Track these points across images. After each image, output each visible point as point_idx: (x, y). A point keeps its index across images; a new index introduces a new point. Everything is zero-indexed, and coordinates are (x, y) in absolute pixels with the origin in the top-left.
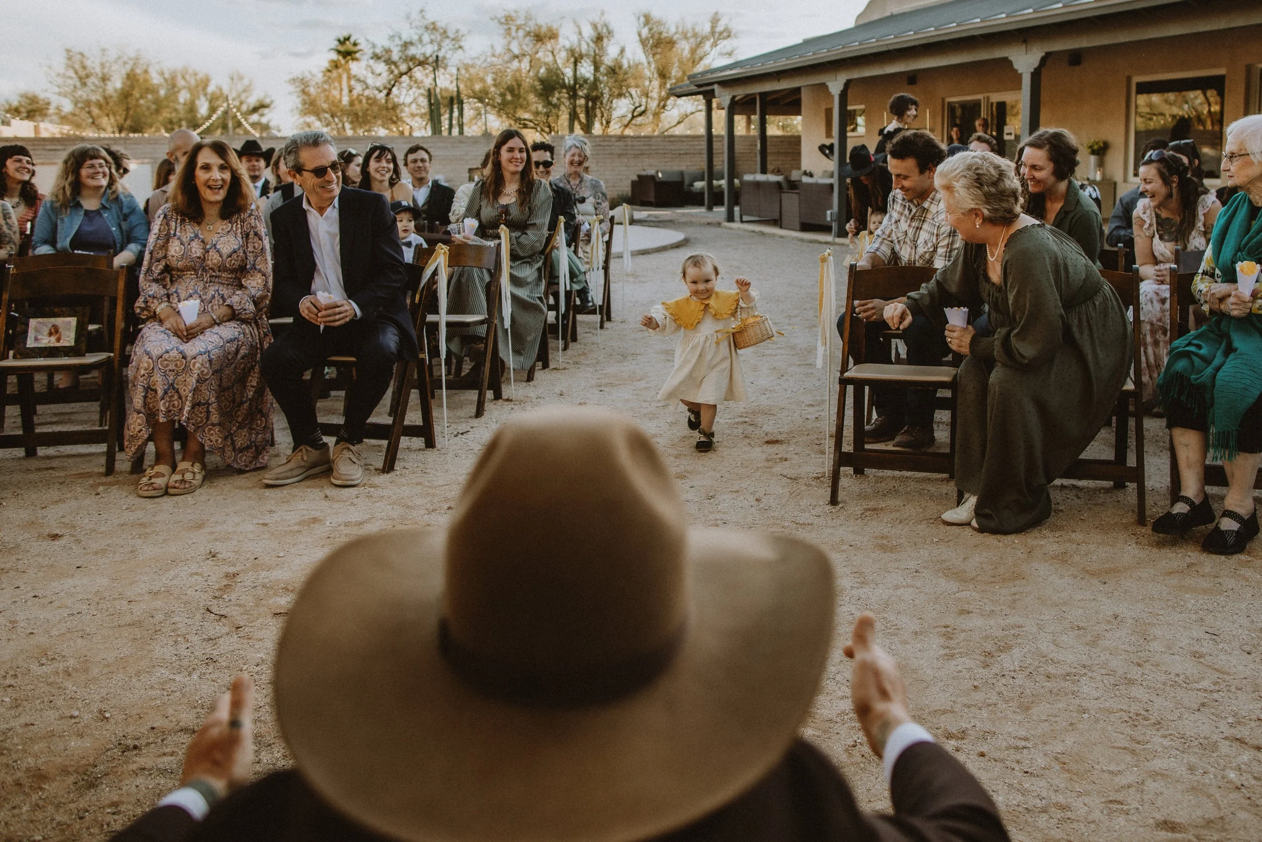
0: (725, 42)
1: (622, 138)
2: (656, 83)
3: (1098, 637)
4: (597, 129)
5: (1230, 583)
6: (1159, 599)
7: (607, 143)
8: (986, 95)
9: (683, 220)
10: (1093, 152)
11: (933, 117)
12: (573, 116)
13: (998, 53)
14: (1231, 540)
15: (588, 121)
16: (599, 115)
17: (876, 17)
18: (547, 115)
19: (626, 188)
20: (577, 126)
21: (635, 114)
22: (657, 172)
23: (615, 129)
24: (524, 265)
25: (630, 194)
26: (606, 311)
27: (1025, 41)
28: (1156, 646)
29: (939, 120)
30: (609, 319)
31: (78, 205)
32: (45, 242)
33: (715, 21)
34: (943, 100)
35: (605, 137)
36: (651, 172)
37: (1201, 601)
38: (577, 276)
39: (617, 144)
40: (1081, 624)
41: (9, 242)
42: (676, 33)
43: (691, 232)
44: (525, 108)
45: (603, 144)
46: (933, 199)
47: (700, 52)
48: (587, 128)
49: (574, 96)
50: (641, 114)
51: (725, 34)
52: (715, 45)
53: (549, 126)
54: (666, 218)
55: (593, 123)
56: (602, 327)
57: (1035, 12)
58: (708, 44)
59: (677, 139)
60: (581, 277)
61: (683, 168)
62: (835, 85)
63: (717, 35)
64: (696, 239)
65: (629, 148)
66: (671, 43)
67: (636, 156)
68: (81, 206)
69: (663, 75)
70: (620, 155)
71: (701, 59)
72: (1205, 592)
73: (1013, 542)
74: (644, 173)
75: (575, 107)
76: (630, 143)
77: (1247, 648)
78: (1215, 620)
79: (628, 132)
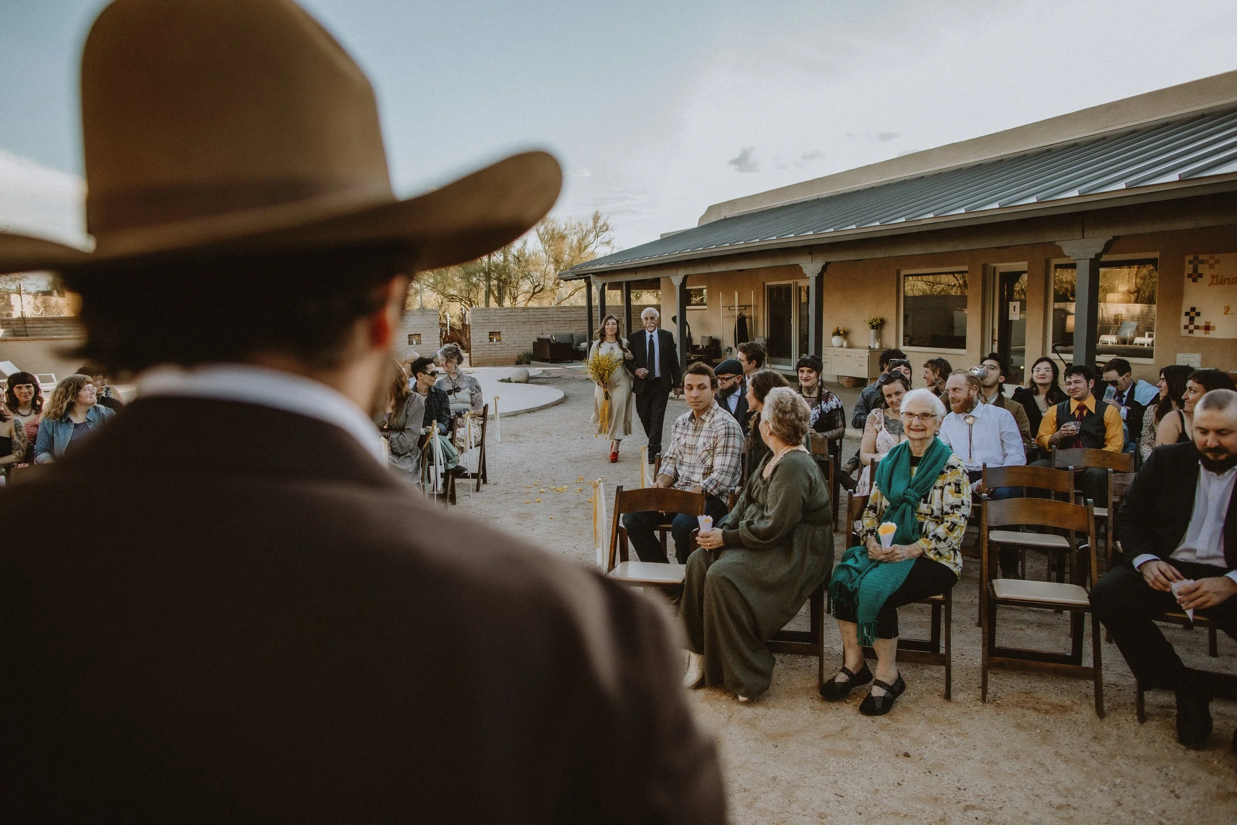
0: (605, 234)
1: (525, 309)
2: (552, 267)
3: (756, 799)
4: (507, 303)
5: (867, 745)
6: (811, 762)
7: (514, 314)
8: (795, 281)
9: (569, 376)
10: (873, 327)
11: (756, 297)
12: (489, 292)
13: (792, 261)
14: (878, 705)
15: (499, 293)
16: (508, 292)
17: (713, 220)
18: (469, 292)
19: (529, 348)
20: (492, 299)
21: (536, 291)
22: (552, 336)
23: (521, 302)
24: (406, 459)
25: (532, 352)
26: (481, 476)
27: (811, 253)
28: (795, 807)
29: (761, 298)
30: (485, 482)
31: (69, 421)
32: (45, 450)
33: (596, 218)
34: (764, 283)
35: (514, 309)
36: (548, 336)
37: (841, 764)
38: (451, 459)
39: (522, 314)
40: (747, 787)
41: (18, 449)
42: (565, 229)
43: (572, 388)
44: (453, 286)
45: (512, 314)
46: (708, 413)
47: (586, 242)
48: (500, 301)
49: (488, 277)
50: (539, 291)
51: (604, 228)
52: (597, 236)
53: (470, 300)
54: (556, 375)
55: (504, 298)
56: (478, 490)
57: (814, 234)
58: (592, 235)
59: (567, 310)
60: (454, 459)
61: (573, 331)
62: (677, 279)
63: (598, 229)
64: (574, 396)
65: (531, 317)
66: (563, 237)
67: (536, 323)
68: (72, 421)
69: (557, 262)
70: (524, 323)
71: (586, 247)
72: (847, 755)
73: (721, 707)
74: (542, 337)
75: (490, 286)
76: (532, 313)
77: (860, 809)
78: (845, 782)
79: (531, 304)
